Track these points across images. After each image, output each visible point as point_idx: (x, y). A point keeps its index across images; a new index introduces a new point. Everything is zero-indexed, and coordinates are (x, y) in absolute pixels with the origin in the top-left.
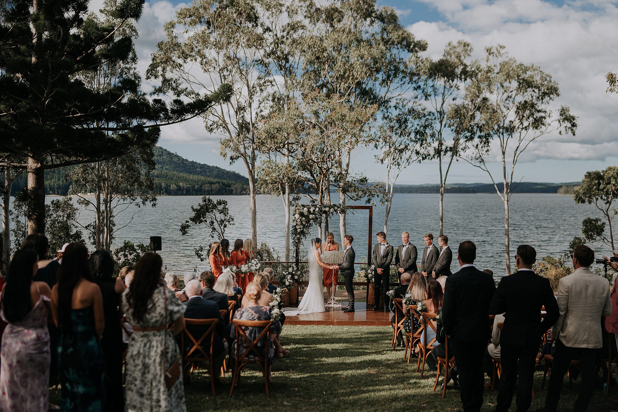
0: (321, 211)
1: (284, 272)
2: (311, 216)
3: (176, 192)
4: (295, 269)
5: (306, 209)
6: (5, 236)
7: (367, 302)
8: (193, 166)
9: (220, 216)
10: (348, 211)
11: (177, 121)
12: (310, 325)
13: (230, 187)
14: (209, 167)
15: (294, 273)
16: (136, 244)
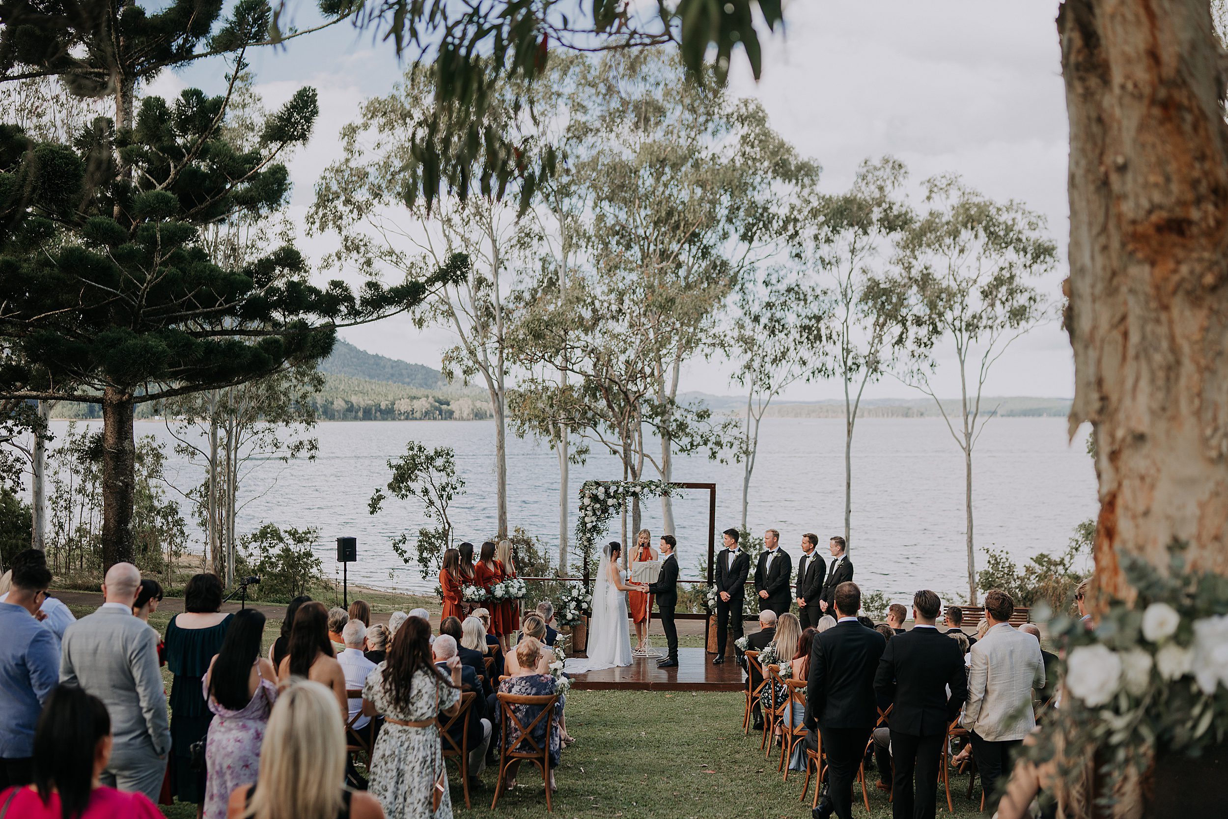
0: (628, 492)
1: (564, 597)
2: (610, 500)
3: (344, 414)
4: (583, 591)
5: (602, 489)
6: (37, 510)
7: (706, 648)
8: (377, 365)
9: (439, 479)
10: (674, 492)
11: (370, 318)
12: (609, 689)
13: (448, 404)
14: (407, 366)
15: (581, 598)
16: (282, 528)
